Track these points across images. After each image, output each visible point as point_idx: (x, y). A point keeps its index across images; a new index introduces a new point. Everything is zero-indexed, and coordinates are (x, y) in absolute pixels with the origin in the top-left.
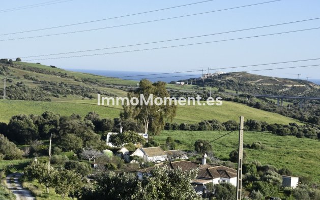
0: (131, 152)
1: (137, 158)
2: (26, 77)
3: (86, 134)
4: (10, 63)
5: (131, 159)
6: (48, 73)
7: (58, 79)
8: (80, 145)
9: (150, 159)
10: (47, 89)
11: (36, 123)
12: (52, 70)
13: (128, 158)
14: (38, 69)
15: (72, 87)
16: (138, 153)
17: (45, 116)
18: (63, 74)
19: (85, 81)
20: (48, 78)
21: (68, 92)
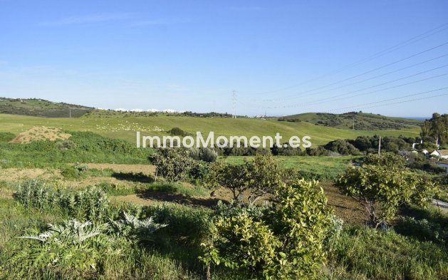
0: (430, 153)
1: (435, 156)
2: (364, 120)
3: (401, 142)
4: (356, 113)
5: (431, 156)
6: (377, 118)
7: (381, 121)
8: (397, 149)
9: (442, 157)
10: (376, 125)
11: (370, 140)
13: (429, 155)
14: (371, 116)
15: (389, 125)
16: (435, 153)
17: (375, 137)
18: (384, 118)
19: (396, 122)
20: (376, 120)
21: (387, 127)
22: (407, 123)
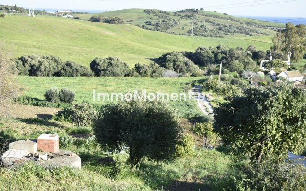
0: (277, 74)
1: (282, 78)
2: (207, 21)
4: (196, 11)
5: (277, 78)
6: (222, 18)
7: (228, 22)
8: (242, 68)
9: (291, 79)
10: (221, 29)
11: (213, 52)
12: (225, 16)
13: (275, 78)
14: (215, 16)
15: (238, 28)
16: (282, 75)
17: (218, 48)
18: (232, 20)
19: (247, 23)
20: (221, 22)
21: (235, 31)
22: (259, 26)
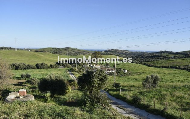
0: (93, 66)
1: (94, 67)
2: (71, 51)
4: (68, 48)
8: (83, 64)
9: (97, 67)
10: (76, 53)
12: (77, 49)
13: (92, 67)
14: (74, 49)
16: (94, 66)
18: (79, 50)
19: (83, 51)
20: (76, 51)
21: (80, 54)
22: (87, 52)
